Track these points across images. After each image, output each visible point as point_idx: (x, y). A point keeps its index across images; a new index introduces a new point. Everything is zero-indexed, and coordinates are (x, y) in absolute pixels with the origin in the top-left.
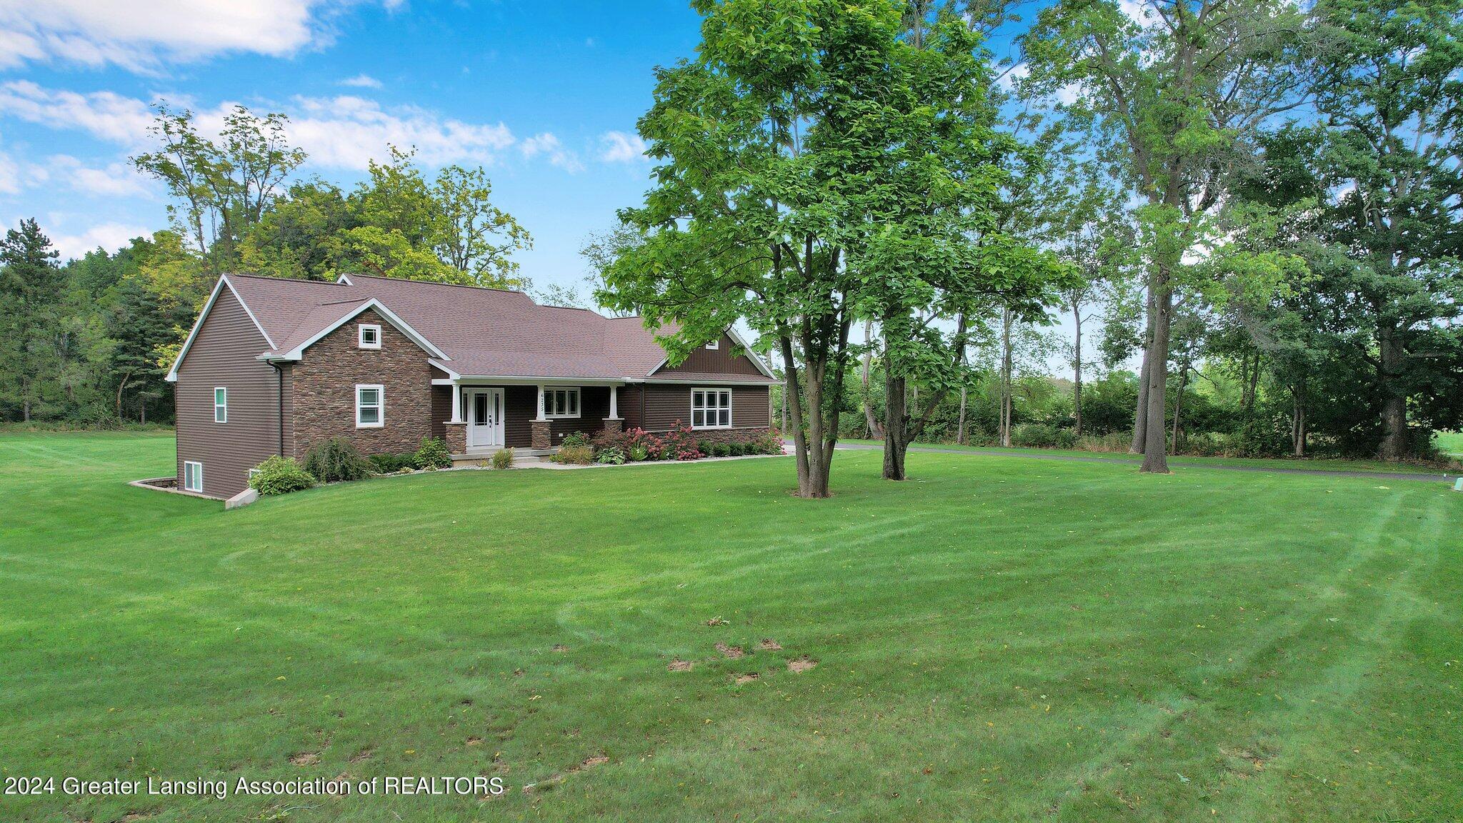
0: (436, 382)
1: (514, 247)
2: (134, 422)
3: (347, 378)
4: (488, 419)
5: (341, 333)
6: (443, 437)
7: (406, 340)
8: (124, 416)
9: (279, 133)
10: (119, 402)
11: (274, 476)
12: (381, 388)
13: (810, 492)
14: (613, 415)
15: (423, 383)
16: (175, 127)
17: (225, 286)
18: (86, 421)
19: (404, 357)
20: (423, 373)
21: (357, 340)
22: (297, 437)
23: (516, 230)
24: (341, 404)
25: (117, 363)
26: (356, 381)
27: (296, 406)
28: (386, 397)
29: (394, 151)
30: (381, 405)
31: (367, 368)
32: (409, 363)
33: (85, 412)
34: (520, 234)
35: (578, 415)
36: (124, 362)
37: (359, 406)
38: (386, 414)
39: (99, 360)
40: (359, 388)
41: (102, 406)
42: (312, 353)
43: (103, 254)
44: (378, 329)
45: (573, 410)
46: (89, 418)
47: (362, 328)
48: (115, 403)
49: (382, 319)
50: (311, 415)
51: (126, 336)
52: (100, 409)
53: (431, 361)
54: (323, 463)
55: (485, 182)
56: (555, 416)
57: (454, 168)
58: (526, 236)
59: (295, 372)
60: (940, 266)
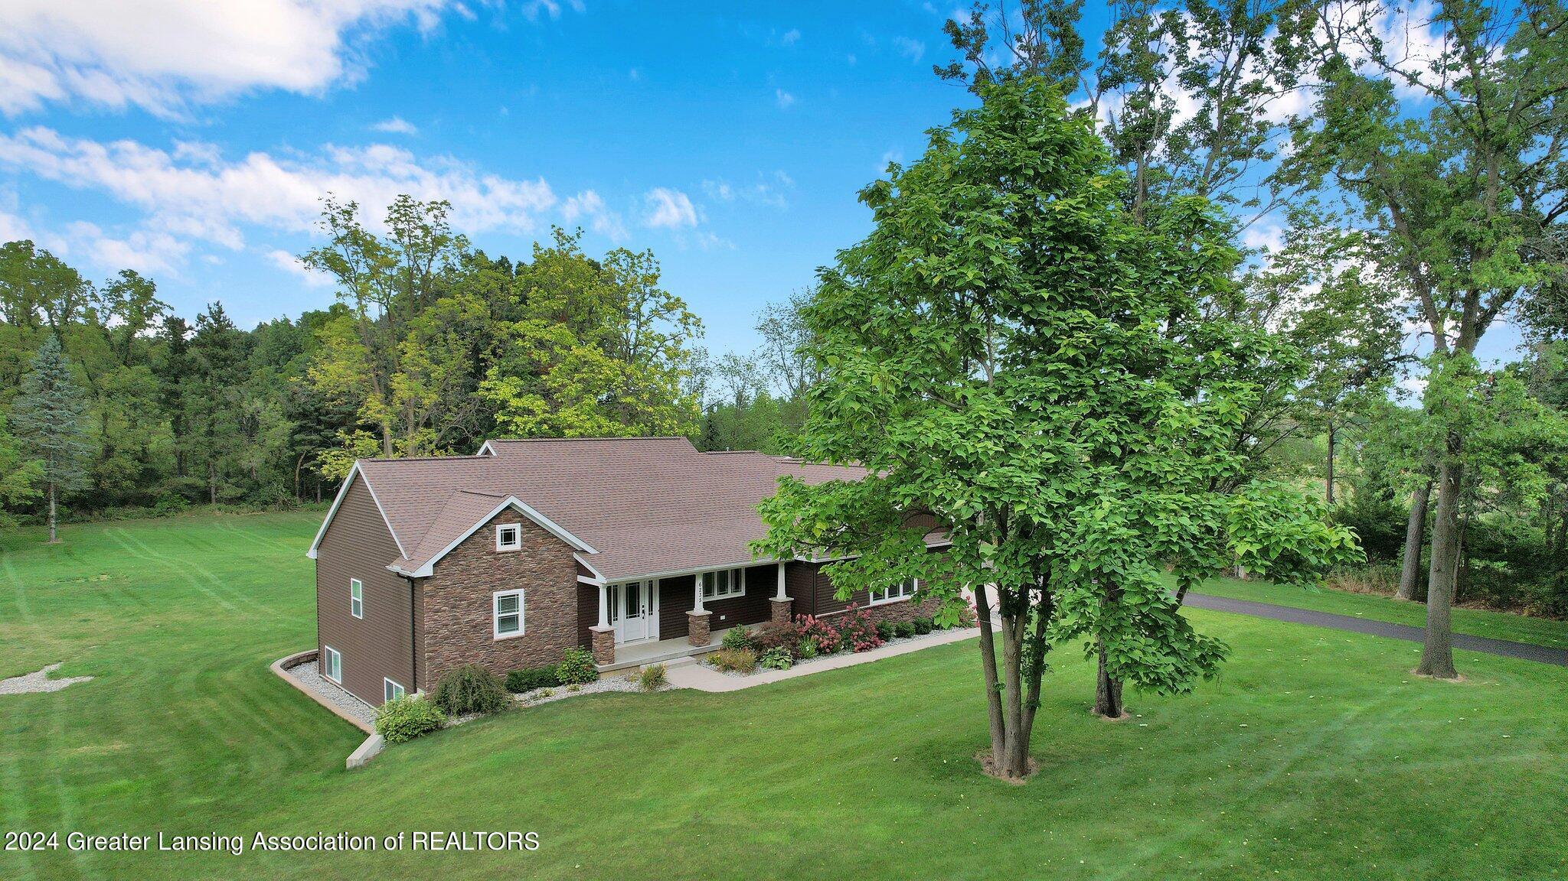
0: (582, 579)
1: (685, 336)
2: (310, 502)
3: (483, 587)
4: (641, 609)
5: (477, 538)
6: (589, 647)
7: (548, 535)
8: (300, 496)
9: (442, 221)
10: (297, 479)
11: (400, 720)
12: (521, 593)
13: (1006, 768)
14: (781, 596)
15: (567, 581)
16: (341, 221)
17: (358, 474)
18: (266, 503)
19: (546, 555)
20: (568, 570)
21: (494, 543)
22: (430, 658)
23: (686, 317)
24: (477, 616)
25: (293, 444)
26: (493, 588)
27: (428, 624)
28: (527, 601)
29: (559, 234)
30: (521, 612)
31: (504, 572)
32: (552, 561)
33: (265, 493)
34: (691, 320)
35: (742, 593)
36: (300, 443)
37: (496, 615)
38: (527, 621)
39: (277, 444)
40: (496, 595)
41: (281, 486)
42: (445, 564)
43: (287, 321)
44: (517, 528)
45: (737, 588)
46: (268, 499)
47: (500, 528)
48: (293, 480)
49: (522, 516)
50: (444, 632)
51: (304, 415)
52: (279, 489)
53: (576, 556)
54: (455, 699)
55: (654, 265)
56: (716, 597)
57: (621, 250)
58: (697, 324)
59: (427, 588)
60: (1170, 542)
